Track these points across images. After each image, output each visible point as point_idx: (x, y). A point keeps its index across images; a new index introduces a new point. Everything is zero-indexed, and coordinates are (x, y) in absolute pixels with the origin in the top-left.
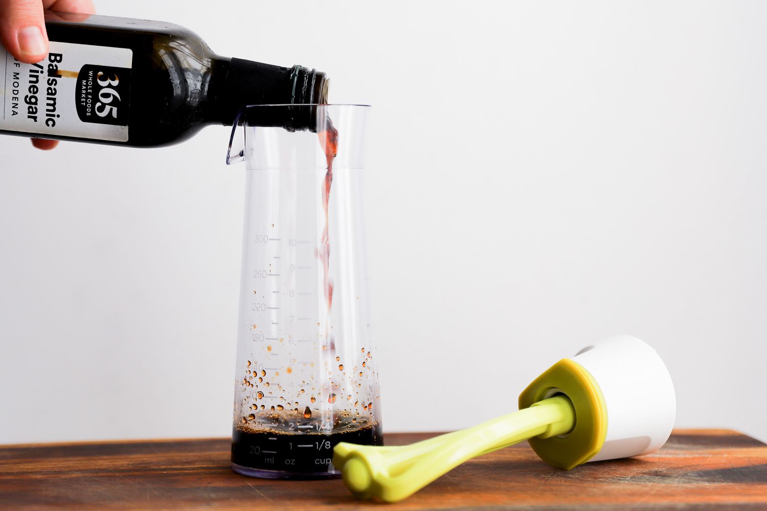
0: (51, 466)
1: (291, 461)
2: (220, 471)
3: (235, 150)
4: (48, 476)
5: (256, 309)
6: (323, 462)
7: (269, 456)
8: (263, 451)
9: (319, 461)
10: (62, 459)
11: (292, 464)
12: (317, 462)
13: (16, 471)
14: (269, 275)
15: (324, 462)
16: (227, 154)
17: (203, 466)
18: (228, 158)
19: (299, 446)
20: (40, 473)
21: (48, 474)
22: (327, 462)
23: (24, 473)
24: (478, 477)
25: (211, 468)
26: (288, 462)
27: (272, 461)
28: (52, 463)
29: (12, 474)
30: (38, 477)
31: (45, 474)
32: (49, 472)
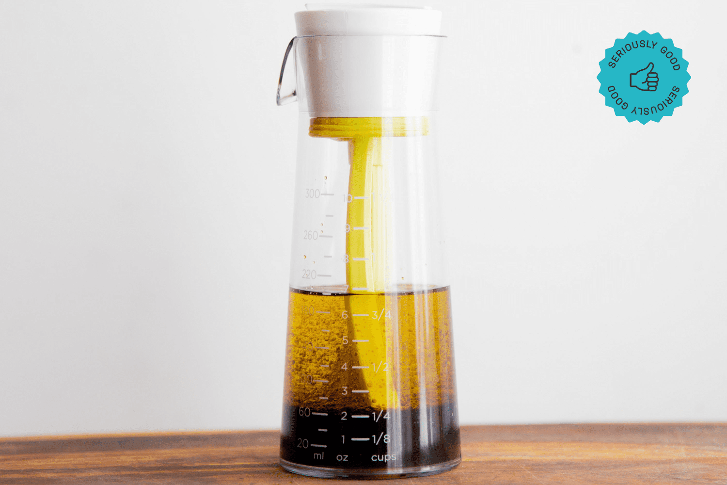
0: (64, 463)
1: (344, 457)
2: (265, 469)
3: (286, 88)
4: (61, 474)
5: (305, 276)
6: (381, 458)
7: (319, 450)
8: (312, 445)
9: (377, 458)
10: (77, 454)
11: (344, 460)
12: (374, 458)
13: (23, 469)
14: (320, 236)
15: (382, 460)
16: (276, 92)
17: (245, 463)
18: (278, 98)
19: (353, 439)
20: (51, 470)
21: (61, 473)
22: (386, 460)
23: (32, 471)
24: (571, 478)
25: (254, 466)
26: (340, 458)
27: (322, 456)
28: (66, 460)
29: (18, 472)
30: (49, 475)
31: (57, 472)
32: (62, 469)
